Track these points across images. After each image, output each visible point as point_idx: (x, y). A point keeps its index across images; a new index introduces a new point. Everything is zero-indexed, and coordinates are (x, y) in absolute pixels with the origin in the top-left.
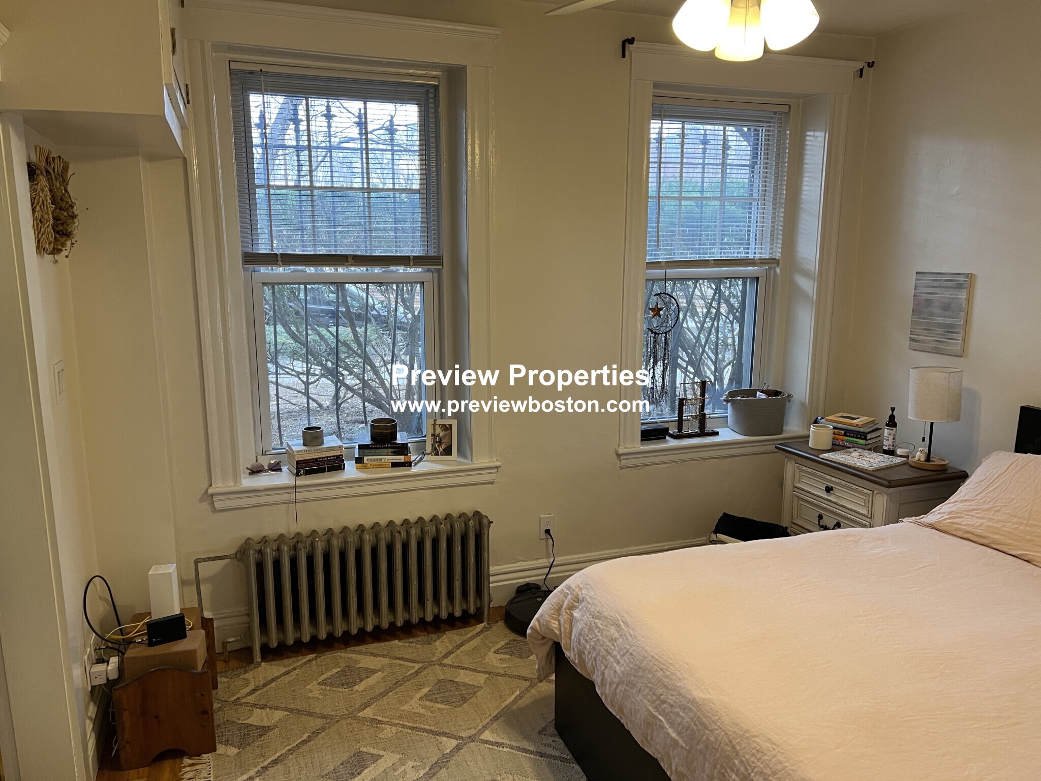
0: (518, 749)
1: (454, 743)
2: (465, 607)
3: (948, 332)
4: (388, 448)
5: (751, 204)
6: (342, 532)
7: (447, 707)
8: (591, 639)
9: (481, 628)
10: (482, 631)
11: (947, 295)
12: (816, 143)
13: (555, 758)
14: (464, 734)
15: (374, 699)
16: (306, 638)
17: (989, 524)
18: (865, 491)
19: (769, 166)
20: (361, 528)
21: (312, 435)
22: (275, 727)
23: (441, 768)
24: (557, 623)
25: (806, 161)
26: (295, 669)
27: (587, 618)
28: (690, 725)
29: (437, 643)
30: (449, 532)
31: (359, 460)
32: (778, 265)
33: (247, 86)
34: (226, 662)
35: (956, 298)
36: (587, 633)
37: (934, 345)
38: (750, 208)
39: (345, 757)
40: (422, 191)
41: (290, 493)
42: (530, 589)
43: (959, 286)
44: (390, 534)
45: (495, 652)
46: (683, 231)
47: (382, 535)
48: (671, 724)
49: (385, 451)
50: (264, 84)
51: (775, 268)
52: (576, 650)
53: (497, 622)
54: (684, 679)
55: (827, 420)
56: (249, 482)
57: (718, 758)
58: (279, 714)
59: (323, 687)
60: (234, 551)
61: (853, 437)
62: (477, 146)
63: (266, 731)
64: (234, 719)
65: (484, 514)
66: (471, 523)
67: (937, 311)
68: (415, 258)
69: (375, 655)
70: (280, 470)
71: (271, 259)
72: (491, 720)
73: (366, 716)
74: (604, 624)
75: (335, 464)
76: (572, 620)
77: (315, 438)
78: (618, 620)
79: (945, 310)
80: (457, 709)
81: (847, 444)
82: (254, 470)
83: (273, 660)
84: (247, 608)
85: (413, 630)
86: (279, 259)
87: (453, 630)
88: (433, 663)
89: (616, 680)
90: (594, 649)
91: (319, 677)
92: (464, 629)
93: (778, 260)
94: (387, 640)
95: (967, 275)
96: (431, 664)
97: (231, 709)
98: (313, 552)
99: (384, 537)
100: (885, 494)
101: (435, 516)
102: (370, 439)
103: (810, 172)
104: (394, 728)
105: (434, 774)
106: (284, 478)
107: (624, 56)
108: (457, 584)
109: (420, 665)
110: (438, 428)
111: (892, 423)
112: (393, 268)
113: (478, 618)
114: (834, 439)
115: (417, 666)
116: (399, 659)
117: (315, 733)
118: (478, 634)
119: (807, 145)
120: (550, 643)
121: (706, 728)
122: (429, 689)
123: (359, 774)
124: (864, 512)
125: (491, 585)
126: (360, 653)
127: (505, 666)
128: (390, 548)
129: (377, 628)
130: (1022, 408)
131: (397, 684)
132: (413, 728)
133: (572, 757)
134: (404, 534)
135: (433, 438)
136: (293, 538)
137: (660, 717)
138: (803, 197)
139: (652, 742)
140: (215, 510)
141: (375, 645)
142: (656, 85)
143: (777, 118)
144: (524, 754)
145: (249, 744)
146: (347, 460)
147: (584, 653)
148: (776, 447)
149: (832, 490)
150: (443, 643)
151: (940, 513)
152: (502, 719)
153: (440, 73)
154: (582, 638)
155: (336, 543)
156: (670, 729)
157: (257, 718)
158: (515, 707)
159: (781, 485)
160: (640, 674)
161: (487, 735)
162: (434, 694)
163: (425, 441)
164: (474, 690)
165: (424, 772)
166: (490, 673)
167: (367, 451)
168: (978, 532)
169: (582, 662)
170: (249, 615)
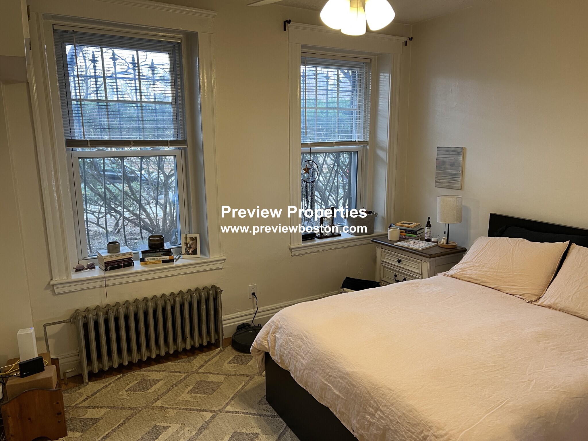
0: (247, 413)
1: (211, 414)
2: (209, 340)
3: (454, 177)
4: (159, 252)
5: (352, 112)
6: (134, 302)
7: (204, 395)
8: (287, 348)
9: (219, 350)
10: (219, 352)
11: (452, 158)
12: (385, 80)
13: (268, 416)
14: (216, 409)
15: (161, 395)
16: (116, 365)
17: (479, 273)
18: (418, 261)
19: (361, 91)
20: (146, 299)
21: (113, 247)
22: (102, 418)
23: (205, 429)
24: (266, 342)
25: (380, 89)
26: (110, 384)
27: (284, 337)
28: (346, 386)
29: (194, 361)
30: (198, 298)
31: (142, 260)
32: (368, 144)
33: (64, 40)
34: (66, 384)
35: (456, 160)
36: (285, 345)
37: (447, 184)
38: (352, 114)
39: (147, 430)
40: (173, 103)
41: (102, 281)
42: (245, 327)
43: (459, 154)
44: (163, 302)
45: (228, 363)
46: (318, 127)
47: (159, 302)
48: (335, 387)
49: (158, 254)
50: (75, 39)
51: (366, 146)
52: (278, 355)
53: (227, 346)
54: (341, 363)
55: (397, 225)
56: (76, 276)
57: (362, 401)
58: (103, 411)
59: (129, 392)
60: (68, 318)
61: (410, 233)
62: (205, 78)
63: (97, 421)
64: (76, 416)
65: (218, 286)
66: (211, 292)
67: (448, 167)
68: (171, 141)
69: (158, 371)
70: (94, 268)
71: (83, 143)
72: (230, 400)
73: (157, 405)
74: (294, 339)
75: (129, 263)
76: (275, 340)
77: (115, 248)
78: (302, 336)
79: (452, 166)
80: (210, 396)
81: (407, 237)
82: (78, 269)
83: (96, 380)
84: (77, 351)
85: (179, 355)
86: (89, 143)
87: (202, 353)
88: (193, 372)
89: (303, 368)
90: (289, 353)
91: (126, 387)
92: (209, 352)
93: (368, 142)
94: (164, 362)
95: (462, 148)
96: (192, 373)
97: (73, 411)
98: (118, 315)
99: (160, 304)
100: (428, 261)
101: (189, 290)
102: (148, 247)
103: (383, 95)
104: (175, 411)
105: (201, 433)
106: (97, 272)
107: (285, 30)
108: (204, 327)
109: (186, 374)
110: (188, 239)
111: (429, 225)
112: (157, 147)
113: (216, 345)
114: (400, 235)
115: (184, 375)
116: (173, 372)
117: (128, 419)
118: (217, 354)
119: (381, 80)
120: (263, 354)
121: (354, 386)
122: (193, 387)
123: (157, 438)
124: (418, 271)
125: (223, 326)
126: (149, 371)
127: (234, 370)
128: (164, 309)
129: (158, 356)
130: (491, 214)
131: (173, 386)
132: (186, 409)
133: (277, 414)
134: (172, 301)
135: (185, 245)
136: (105, 307)
137: (329, 384)
138: (379, 108)
139: (325, 398)
140: (55, 294)
141: (158, 365)
142: (303, 46)
143: (364, 66)
144: (250, 416)
145: (87, 430)
146: (135, 260)
147: (283, 356)
148: (371, 241)
149: (401, 261)
150: (198, 360)
151: (455, 270)
152: (237, 398)
153: (181, 36)
154: (282, 348)
155: (132, 309)
156: (335, 390)
157: (90, 414)
158: (242, 391)
159: (374, 260)
160: (316, 363)
161: (229, 408)
162: (196, 389)
163: (181, 247)
164: (218, 385)
165: (195, 432)
166: (226, 375)
167: (147, 254)
168: (475, 277)
169: (282, 361)
170: (79, 355)
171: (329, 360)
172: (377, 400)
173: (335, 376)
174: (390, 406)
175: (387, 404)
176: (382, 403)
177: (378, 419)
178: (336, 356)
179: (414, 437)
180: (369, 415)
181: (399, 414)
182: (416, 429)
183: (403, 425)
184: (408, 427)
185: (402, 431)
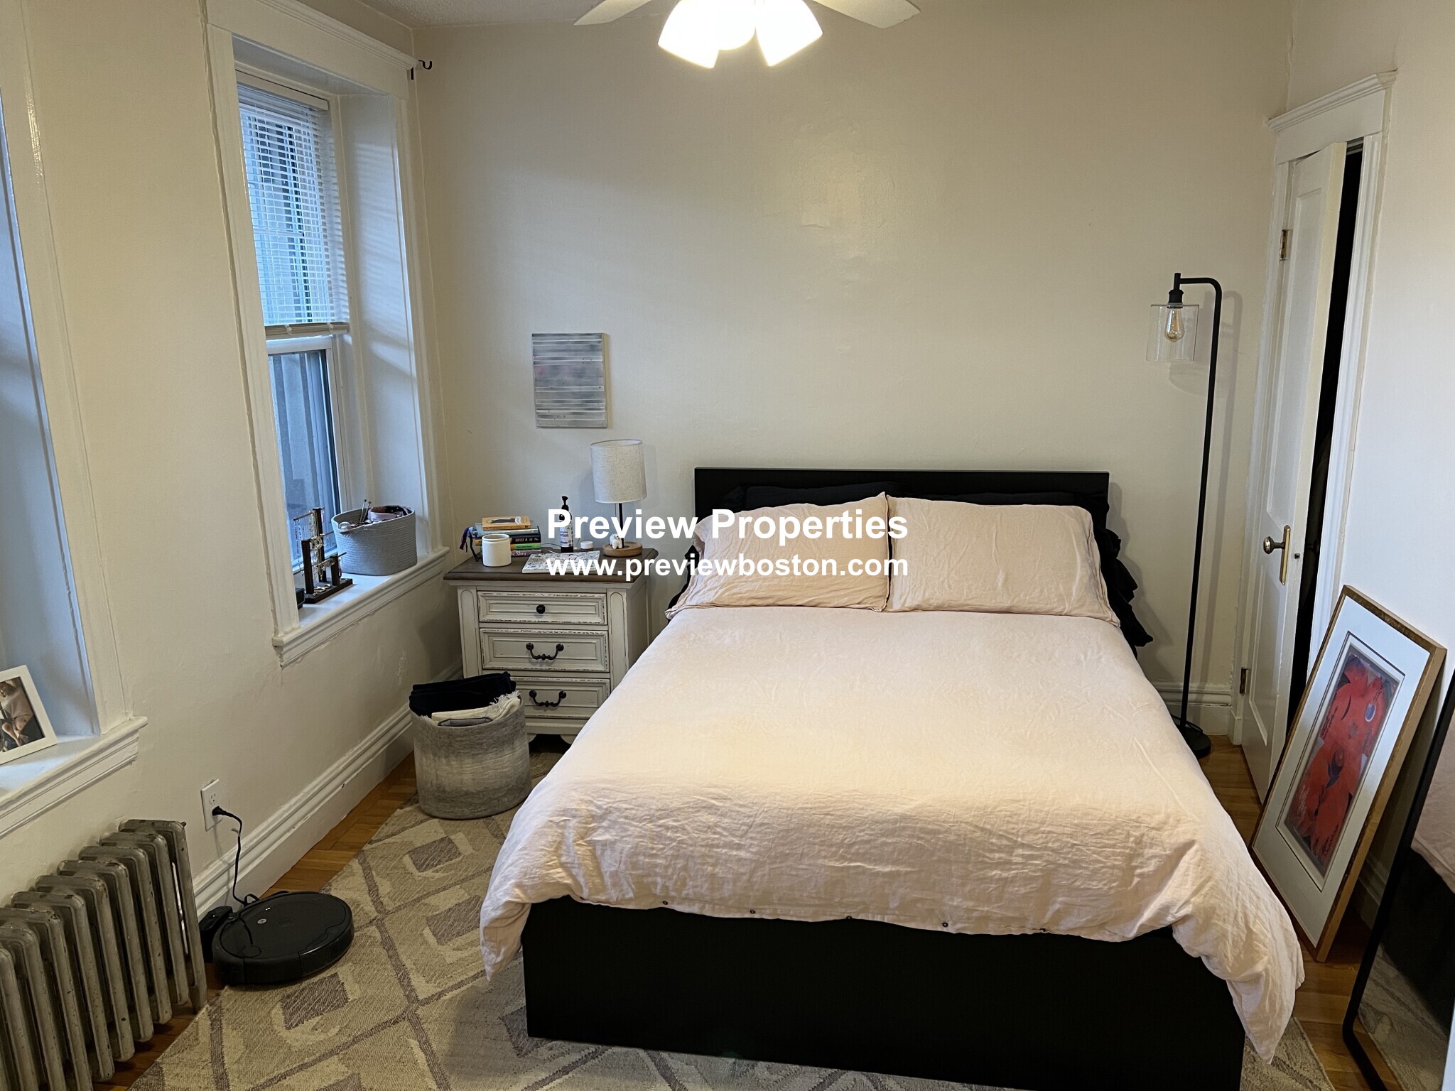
3: (587, 402)
11: (578, 359)
13: (582, 1062)
18: (596, 596)
24: (560, 870)
27: (636, 829)
28: (910, 844)
32: (348, 331)
35: (588, 363)
36: (649, 846)
37: (572, 418)
43: (593, 348)
45: (288, 1028)
48: (875, 860)
54: (868, 806)
55: (486, 529)
57: (969, 850)
61: (525, 542)
67: (567, 378)
76: (595, 851)
79: (580, 377)
89: (744, 871)
90: (676, 857)
92: (179, 1038)
93: (347, 324)
95: (600, 336)
118: (217, 1027)
120: (526, 914)
121: (934, 833)
124: (597, 620)
127: (334, 1031)
130: (697, 471)
133: (597, 1046)
137: (852, 864)
143: (310, 117)
149: (546, 609)
152: (452, 1078)
156: (876, 867)
158: (443, 1058)
164: (350, 1085)
166: (331, 1053)
171: (832, 815)
172: (1006, 831)
173: (867, 837)
174: (1039, 828)
175: (1030, 827)
176: (1018, 831)
177: (1022, 863)
178: (845, 799)
179: (1118, 850)
180: (996, 869)
181: (1068, 830)
182: (1117, 837)
183: (1086, 845)
184: (1099, 841)
185: (1090, 856)
